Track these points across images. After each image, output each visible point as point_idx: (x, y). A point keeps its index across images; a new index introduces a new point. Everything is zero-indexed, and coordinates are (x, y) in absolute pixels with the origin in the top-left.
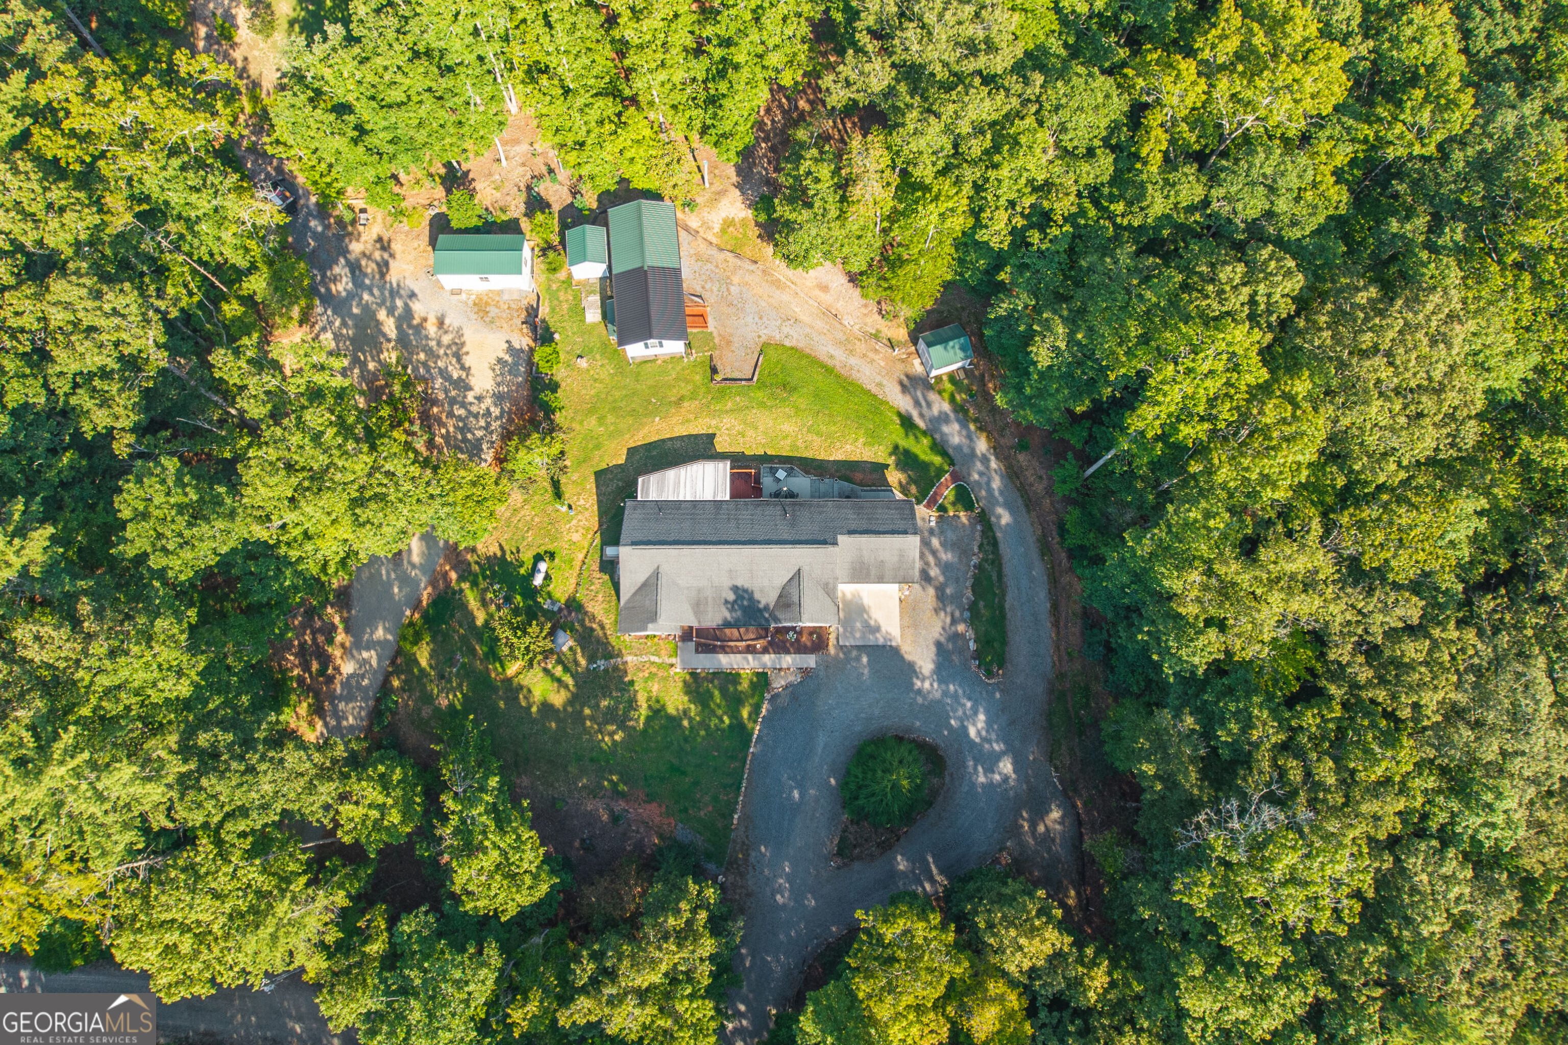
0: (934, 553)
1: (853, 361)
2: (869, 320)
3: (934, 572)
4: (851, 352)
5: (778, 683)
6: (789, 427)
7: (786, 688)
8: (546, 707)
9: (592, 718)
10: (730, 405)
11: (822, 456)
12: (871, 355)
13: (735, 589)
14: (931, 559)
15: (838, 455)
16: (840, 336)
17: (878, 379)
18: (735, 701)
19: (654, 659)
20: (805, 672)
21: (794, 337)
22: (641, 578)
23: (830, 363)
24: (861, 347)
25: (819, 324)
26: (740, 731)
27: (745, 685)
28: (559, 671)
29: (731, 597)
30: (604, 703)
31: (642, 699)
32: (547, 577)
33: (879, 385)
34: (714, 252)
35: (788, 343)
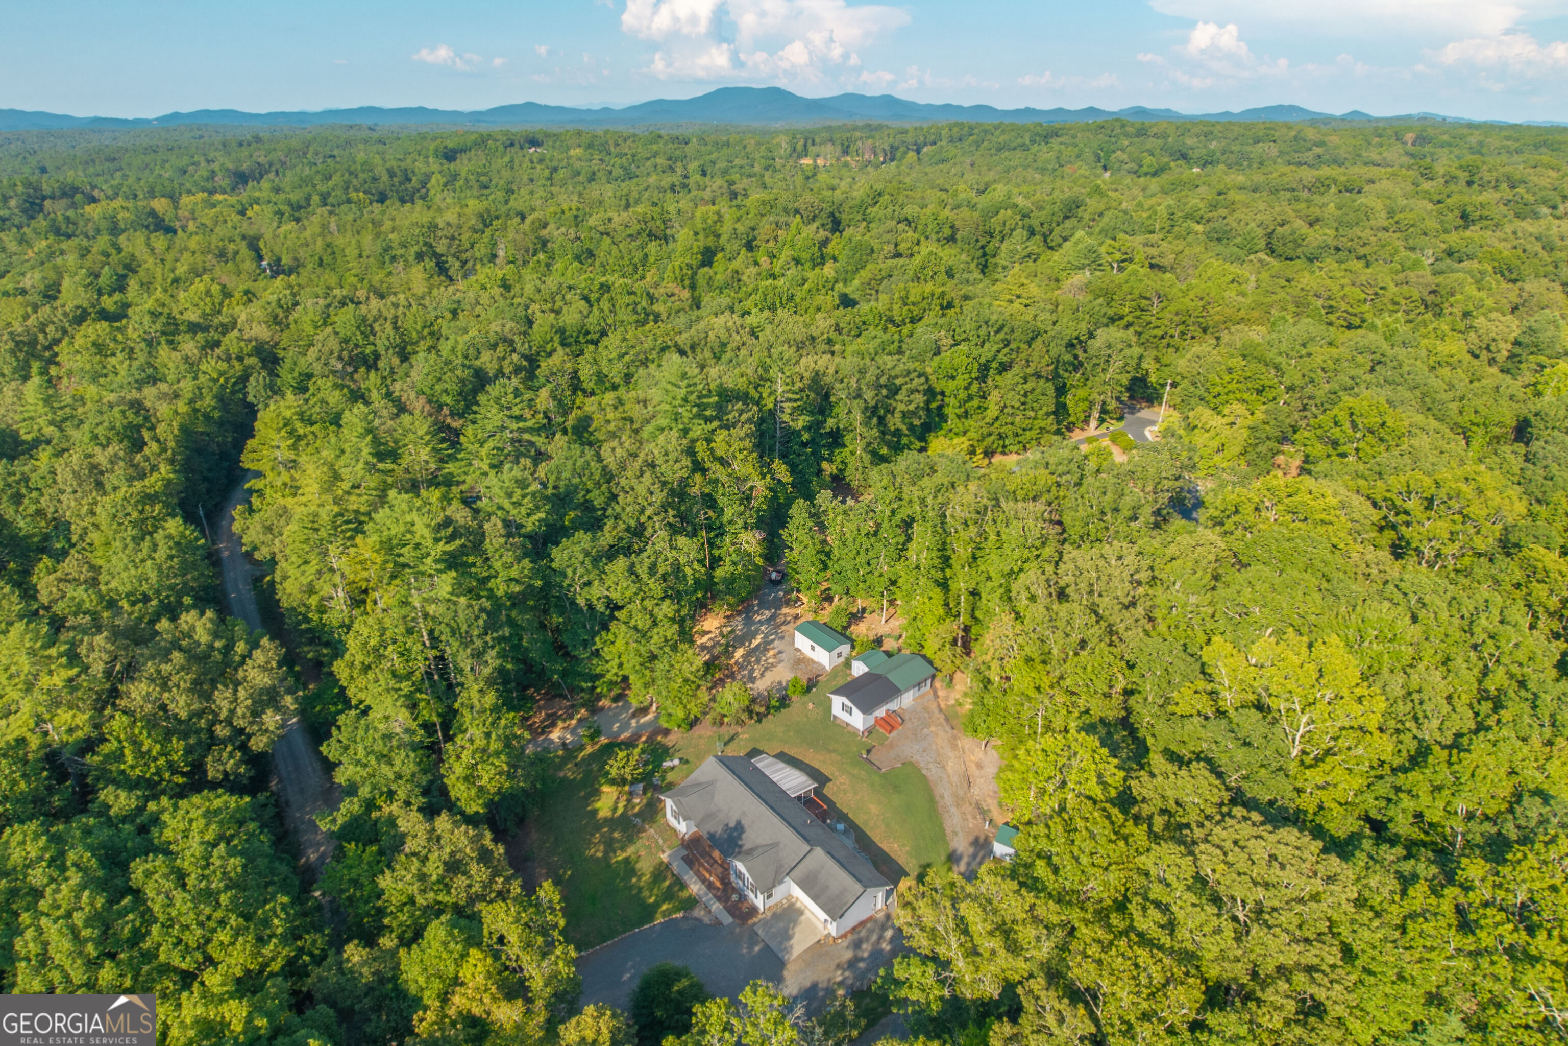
0: (881, 938)
1: (953, 810)
2: (989, 801)
3: (866, 948)
4: (958, 805)
5: (698, 913)
6: (874, 809)
7: (696, 919)
8: (595, 812)
9: (602, 836)
10: (856, 771)
11: (876, 840)
12: (969, 817)
13: (739, 823)
14: (874, 938)
15: (884, 846)
16: (961, 793)
17: (958, 829)
18: (668, 896)
19: (661, 841)
20: (718, 923)
21: (932, 772)
22: (702, 779)
23: (938, 798)
24: (968, 808)
25: (955, 779)
26: (649, 912)
27: (684, 894)
28: (621, 805)
29: (732, 824)
30: (616, 835)
31: (630, 851)
32: (673, 768)
33: (955, 833)
34: (936, 711)
35: (924, 772)
